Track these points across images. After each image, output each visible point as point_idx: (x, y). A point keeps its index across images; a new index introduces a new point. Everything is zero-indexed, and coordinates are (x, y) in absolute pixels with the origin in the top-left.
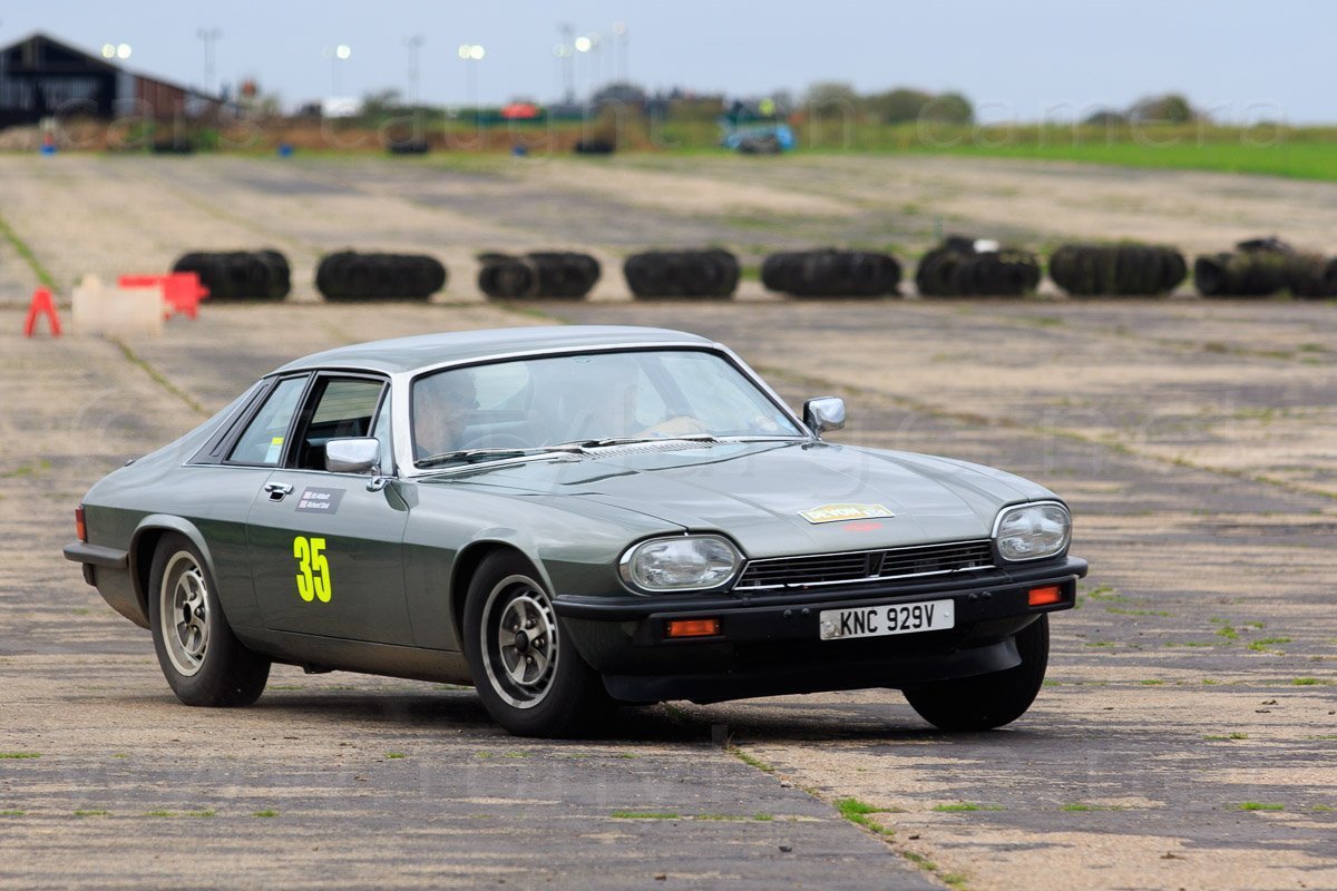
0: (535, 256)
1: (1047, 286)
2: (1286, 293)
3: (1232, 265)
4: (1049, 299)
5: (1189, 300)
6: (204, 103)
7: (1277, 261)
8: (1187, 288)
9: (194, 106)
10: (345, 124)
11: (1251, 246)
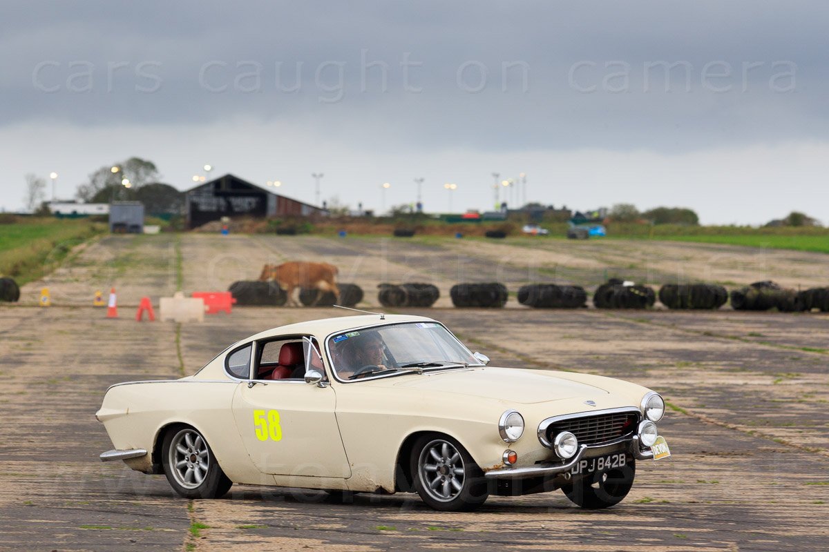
0: (408, 285)
1: (658, 304)
2: (775, 309)
3: (749, 295)
4: (659, 310)
5: (728, 311)
6: (311, 210)
7: (770, 292)
8: (728, 305)
9: (305, 212)
10: (382, 220)
11: (758, 285)
